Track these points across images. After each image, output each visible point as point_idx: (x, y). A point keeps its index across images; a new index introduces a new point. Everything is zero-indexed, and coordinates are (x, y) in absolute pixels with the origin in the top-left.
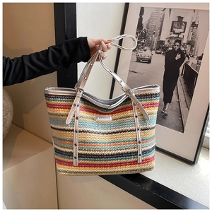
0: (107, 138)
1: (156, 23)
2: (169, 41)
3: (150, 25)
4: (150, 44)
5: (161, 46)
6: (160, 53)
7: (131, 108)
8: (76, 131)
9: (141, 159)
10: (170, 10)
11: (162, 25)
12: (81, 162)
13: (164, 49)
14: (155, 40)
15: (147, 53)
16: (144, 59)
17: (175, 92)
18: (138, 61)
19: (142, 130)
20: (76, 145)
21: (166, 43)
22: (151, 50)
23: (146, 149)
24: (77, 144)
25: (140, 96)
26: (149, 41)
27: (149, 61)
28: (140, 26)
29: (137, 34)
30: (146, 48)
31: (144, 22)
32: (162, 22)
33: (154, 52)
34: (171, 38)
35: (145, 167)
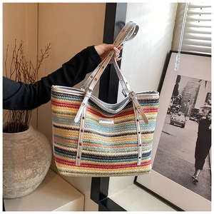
0: (109, 141)
1: (192, 92)
2: (203, 111)
3: (186, 93)
4: (184, 110)
5: (194, 114)
6: (194, 120)
7: (132, 112)
8: (82, 131)
9: (140, 161)
10: (206, 82)
11: (197, 95)
12: (84, 162)
13: (199, 117)
14: (190, 107)
15: (181, 118)
16: (178, 123)
17: (206, 159)
18: (172, 123)
19: (143, 133)
20: (80, 144)
21: (200, 112)
22: (185, 116)
23: (145, 152)
24: (82, 143)
25: (141, 101)
26: (183, 107)
27: (183, 126)
28: (176, 92)
29: (172, 98)
30: (180, 113)
31: (180, 89)
32: (197, 92)
33: (188, 118)
34: (205, 108)
35: (143, 170)
